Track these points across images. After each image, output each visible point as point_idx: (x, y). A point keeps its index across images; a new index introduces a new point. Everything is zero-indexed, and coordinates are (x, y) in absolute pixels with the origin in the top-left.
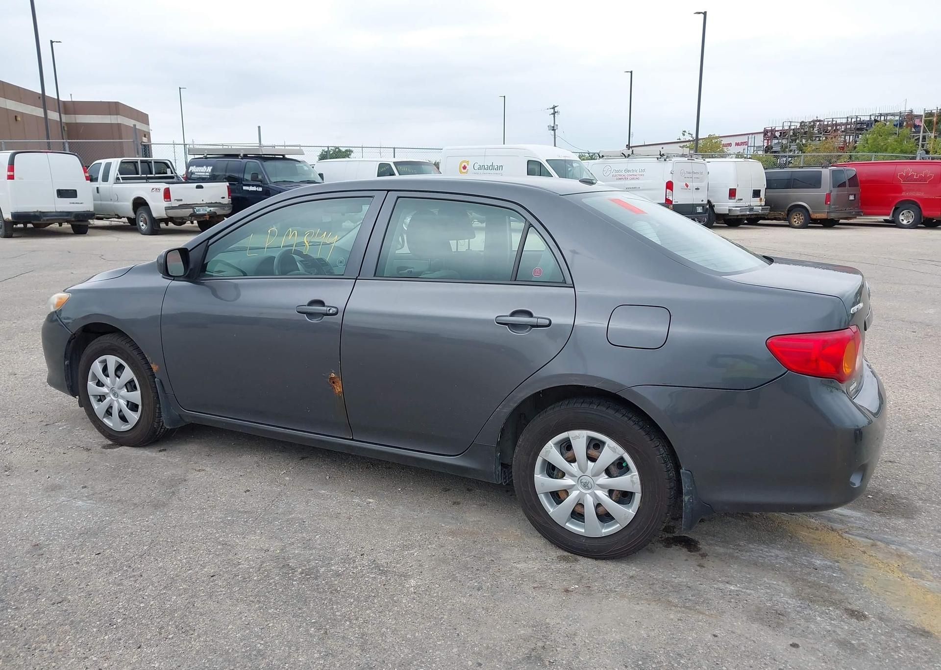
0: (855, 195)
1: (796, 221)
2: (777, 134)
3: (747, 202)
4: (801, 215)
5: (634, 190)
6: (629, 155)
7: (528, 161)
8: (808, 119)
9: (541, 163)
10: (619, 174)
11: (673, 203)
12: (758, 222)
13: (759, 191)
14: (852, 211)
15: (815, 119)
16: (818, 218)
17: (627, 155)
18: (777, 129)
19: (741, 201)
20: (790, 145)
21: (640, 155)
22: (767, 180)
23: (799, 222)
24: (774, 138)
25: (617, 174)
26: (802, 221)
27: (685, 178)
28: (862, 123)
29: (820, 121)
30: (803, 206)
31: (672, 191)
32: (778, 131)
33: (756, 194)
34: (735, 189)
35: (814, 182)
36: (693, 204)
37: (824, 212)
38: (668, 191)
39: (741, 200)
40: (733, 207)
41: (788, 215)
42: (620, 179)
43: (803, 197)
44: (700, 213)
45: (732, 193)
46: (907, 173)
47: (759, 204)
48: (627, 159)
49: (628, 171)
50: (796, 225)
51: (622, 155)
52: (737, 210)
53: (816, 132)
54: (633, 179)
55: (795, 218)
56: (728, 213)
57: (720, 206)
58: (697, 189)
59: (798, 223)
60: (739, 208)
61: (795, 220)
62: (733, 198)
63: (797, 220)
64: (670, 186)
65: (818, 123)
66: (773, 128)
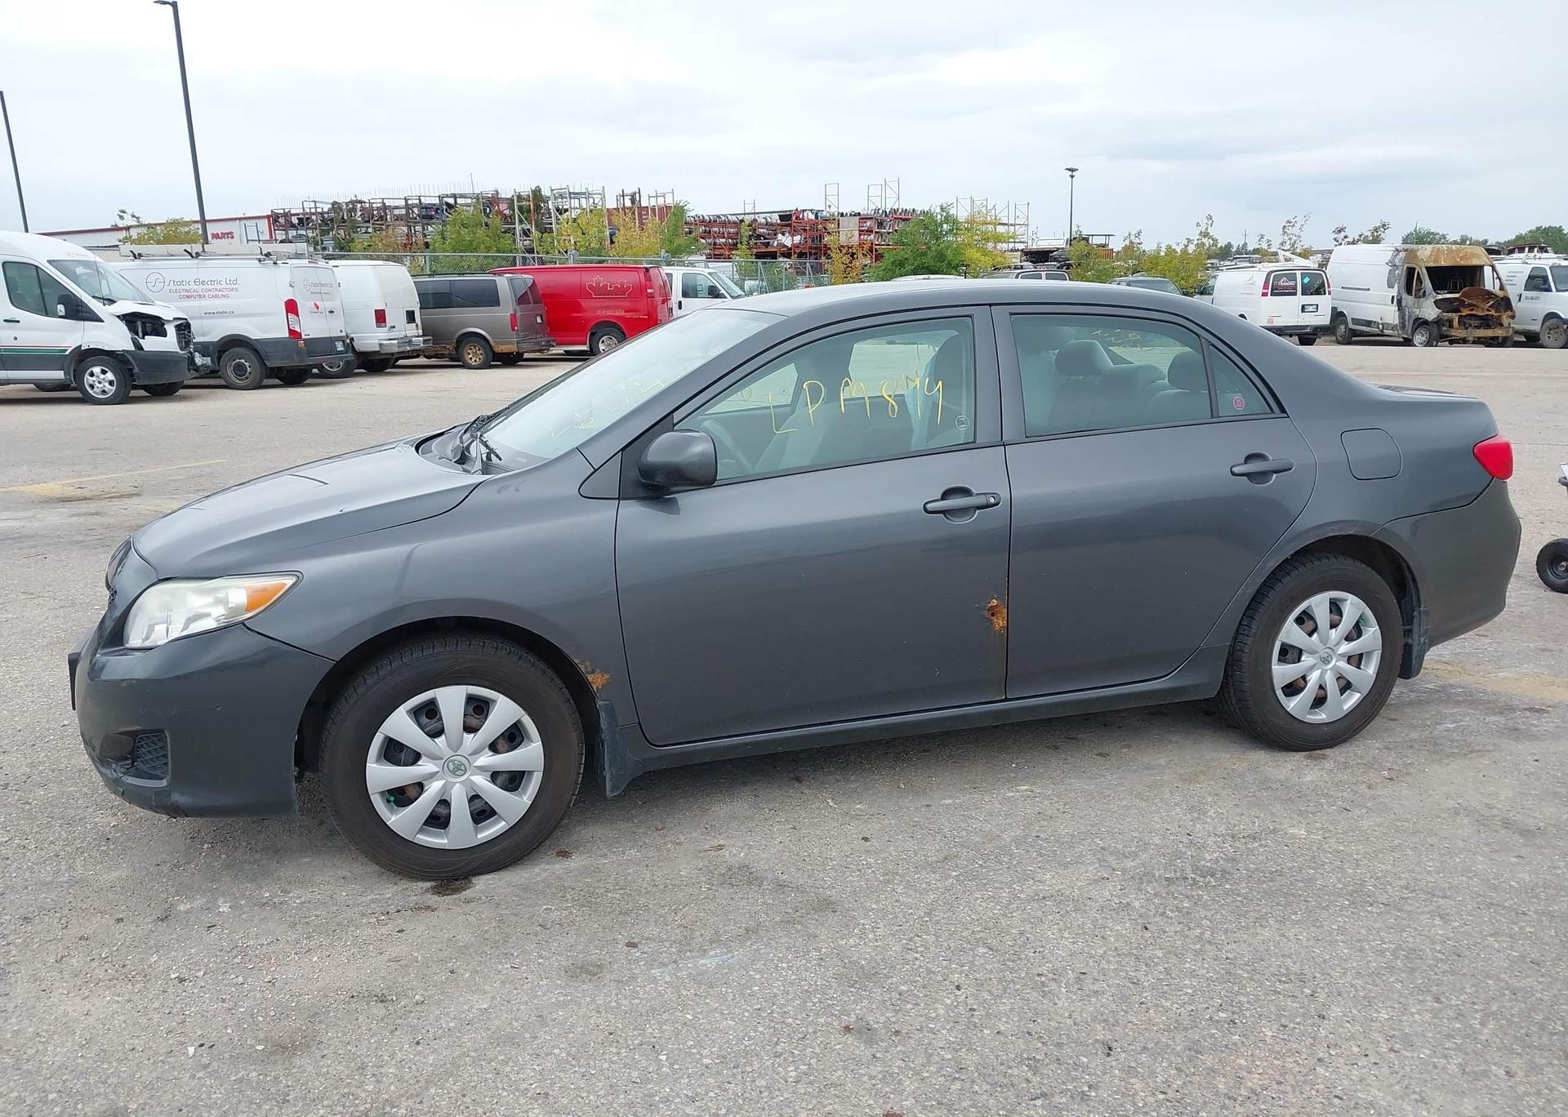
0: (541, 316)
1: (471, 359)
2: (295, 220)
3: (402, 332)
4: (477, 348)
5: (221, 317)
6: (198, 254)
7: (4, 264)
8: (343, 199)
9: (37, 267)
10: (185, 287)
11: (303, 337)
12: (397, 363)
13: (413, 312)
14: (540, 340)
15: (354, 199)
16: (504, 351)
17: (194, 255)
18: (292, 212)
19: (394, 329)
20: (321, 240)
21: (215, 254)
22: (418, 294)
23: (478, 360)
24: (292, 227)
25: (178, 287)
26: (481, 357)
27: (312, 293)
28: (428, 207)
29: (361, 202)
30: (481, 334)
31: (298, 315)
32: (295, 215)
33: (411, 316)
34: (384, 311)
35: (489, 298)
36: (331, 337)
37: (511, 343)
38: (291, 316)
39: (394, 327)
40: (386, 340)
41: (457, 348)
42: (188, 297)
43: (473, 319)
44: (341, 352)
45: (380, 317)
46: (598, 284)
47: (415, 332)
48: (195, 261)
49: (203, 283)
50: (474, 364)
51: (185, 252)
52: (393, 345)
53: (360, 219)
54: (216, 296)
55: (469, 354)
56: (378, 349)
57: (365, 340)
58: (331, 312)
59: (475, 361)
60: (396, 341)
61: (470, 356)
62: (383, 324)
63: (473, 355)
64: (291, 307)
65: (359, 205)
66: (286, 211)
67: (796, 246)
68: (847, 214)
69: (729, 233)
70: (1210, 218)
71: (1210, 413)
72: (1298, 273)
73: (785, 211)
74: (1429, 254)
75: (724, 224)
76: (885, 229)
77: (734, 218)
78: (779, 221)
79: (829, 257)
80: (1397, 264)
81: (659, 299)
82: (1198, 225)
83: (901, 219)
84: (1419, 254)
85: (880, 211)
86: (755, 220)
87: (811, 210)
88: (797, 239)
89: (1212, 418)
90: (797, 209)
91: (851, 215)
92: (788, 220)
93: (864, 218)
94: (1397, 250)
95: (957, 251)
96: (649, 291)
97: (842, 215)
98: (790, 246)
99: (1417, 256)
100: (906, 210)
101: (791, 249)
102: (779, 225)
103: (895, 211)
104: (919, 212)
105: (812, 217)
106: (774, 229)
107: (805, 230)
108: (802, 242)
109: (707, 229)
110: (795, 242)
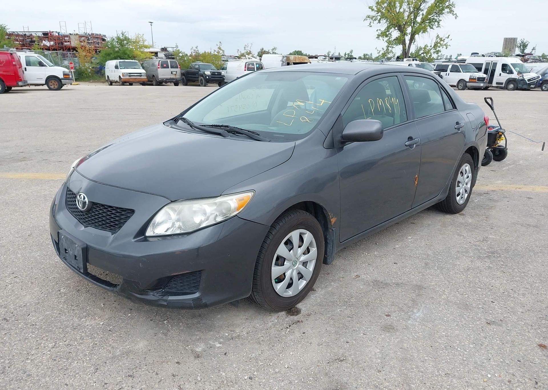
67: (52, 46)
68: (73, 34)
69: (20, 40)
70: (220, 42)
71: (444, 110)
72: (255, 63)
73: (45, 32)
74: (293, 58)
75: (18, 35)
76: (90, 41)
77: (21, 33)
78: (43, 36)
79: (77, 51)
80: (284, 61)
81: (18, 66)
82: (217, 45)
83: (95, 37)
84: (290, 58)
85: (87, 34)
86: (31, 35)
87: (56, 32)
88: (52, 43)
89: (445, 111)
90: (50, 31)
91: (74, 35)
92: (46, 35)
93: (81, 36)
94: (283, 57)
95: (131, 51)
96: (14, 63)
97: (71, 34)
98: (49, 46)
99: (290, 59)
100: (97, 34)
101: (49, 47)
102: (43, 37)
103: (93, 34)
104: (102, 35)
105: (57, 34)
106: (41, 39)
107: (55, 40)
108: (54, 45)
109: (9, 37)
110: (51, 44)
